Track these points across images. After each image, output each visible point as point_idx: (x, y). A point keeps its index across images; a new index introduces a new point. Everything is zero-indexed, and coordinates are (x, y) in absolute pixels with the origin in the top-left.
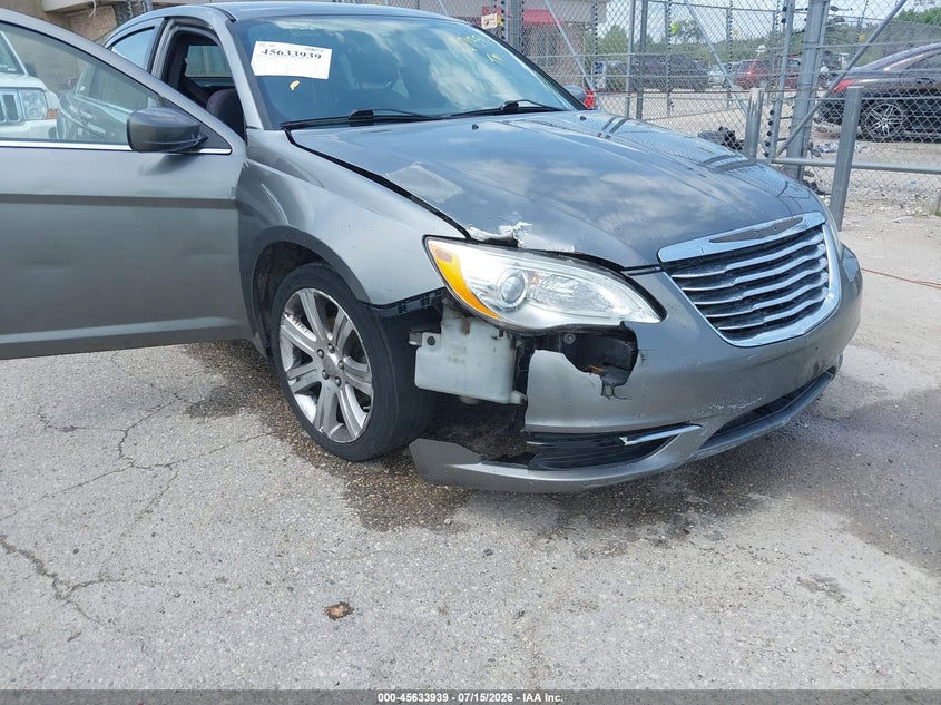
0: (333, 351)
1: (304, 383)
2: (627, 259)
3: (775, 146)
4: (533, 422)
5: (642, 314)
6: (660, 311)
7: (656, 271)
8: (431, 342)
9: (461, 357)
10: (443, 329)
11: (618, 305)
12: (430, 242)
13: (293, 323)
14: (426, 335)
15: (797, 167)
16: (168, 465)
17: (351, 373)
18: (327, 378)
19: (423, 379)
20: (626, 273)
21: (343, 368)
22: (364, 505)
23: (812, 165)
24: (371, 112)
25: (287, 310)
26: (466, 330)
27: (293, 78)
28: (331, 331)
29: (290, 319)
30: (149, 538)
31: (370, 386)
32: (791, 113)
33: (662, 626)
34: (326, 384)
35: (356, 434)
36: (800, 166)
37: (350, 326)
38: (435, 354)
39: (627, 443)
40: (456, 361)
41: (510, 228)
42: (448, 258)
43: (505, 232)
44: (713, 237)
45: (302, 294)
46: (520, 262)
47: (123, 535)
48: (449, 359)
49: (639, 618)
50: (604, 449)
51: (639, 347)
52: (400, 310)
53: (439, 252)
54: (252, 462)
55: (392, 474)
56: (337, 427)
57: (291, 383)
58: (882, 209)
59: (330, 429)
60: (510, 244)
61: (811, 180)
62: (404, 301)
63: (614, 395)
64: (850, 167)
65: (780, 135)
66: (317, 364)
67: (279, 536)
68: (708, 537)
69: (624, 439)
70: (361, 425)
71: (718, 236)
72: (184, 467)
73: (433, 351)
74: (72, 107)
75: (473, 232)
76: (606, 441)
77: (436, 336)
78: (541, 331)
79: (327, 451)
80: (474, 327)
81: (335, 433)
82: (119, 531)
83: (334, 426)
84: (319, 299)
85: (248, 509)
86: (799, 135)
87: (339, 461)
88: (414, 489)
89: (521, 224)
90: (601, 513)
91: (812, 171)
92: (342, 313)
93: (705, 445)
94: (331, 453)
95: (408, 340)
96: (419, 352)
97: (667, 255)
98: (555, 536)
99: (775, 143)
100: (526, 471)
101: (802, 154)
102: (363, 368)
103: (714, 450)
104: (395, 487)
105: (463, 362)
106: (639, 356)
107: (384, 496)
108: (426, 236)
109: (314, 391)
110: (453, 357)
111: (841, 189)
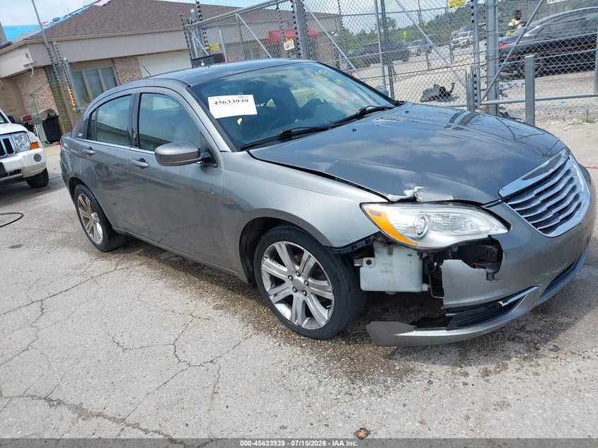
0: (299, 275)
1: (281, 297)
2: (484, 198)
3: (480, 96)
4: (449, 302)
5: (497, 229)
6: (507, 225)
7: (499, 203)
8: (369, 263)
9: (390, 269)
10: (376, 254)
11: (481, 226)
12: (364, 207)
13: (270, 262)
14: (365, 260)
15: (495, 106)
16: (211, 362)
17: (314, 287)
18: (296, 291)
19: (366, 285)
20: (484, 207)
21: (308, 285)
22: (342, 365)
23: (504, 103)
24: (290, 131)
25: (265, 255)
26: (390, 253)
27: (238, 117)
28: (299, 264)
29: (268, 260)
30: (227, 410)
31: (331, 294)
32: (485, 74)
33: (552, 409)
34: (296, 295)
35: (323, 323)
36: (497, 104)
37: (313, 261)
38: (373, 269)
39: (503, 305)
40: (386, 272)
41: (411, 191)
42: (379, 214)
43: (409, 194)
44: (523, 177)
45: (276, 245)
46: (423, 211)
47: (209, 410)
48: (382, 271)
49: (537, 407)
50: (491, 310)
51: (503, 249)
52: (353, 248)
53: (372, 212)
54: (261, 350)
55: (348, 343)
56: (306, 320)
57: (271, 298)
58: (553, 123)
59: (303, 322)
60: (413, 200)
61: (504, 111)
62: (354, 243)
63: (494, 278)
64: (534, 100)
65: (482, 88)
66: (288, 284)
67: (302, 395)
68: (551, 350)
69: (501, 302)
70: (327, 318)
71: (525, 176)
72: (221, 361)
73: (371, 267)
74: (65, 144)
75: (390, 197)
76: (491, 305)
77: (371, 259)
78: (442, 248)
79: (302, 335)
80: (396, 251)
81: (306, 324)
82: (205, 408)
83: (305, 320)
84: (288, 247)
85: (275, 380)
86: (493, 87)
87: (312, 340)
88: (366, 350)
89: (416, 188)
90: (483, 346)
91: (504, 106)
92: (307, 254)
93: (542, 296)
94: (305, 336)
95: (354, 263)
96: (361, 269)
97: (505, 192)
98: (463, 365)
99: (480, 93)
100: (445, 331)
101: (496, 97)
102: (324, 283)
103: (545, 299)
104: (354, 352)
105: (391, 272)
106: (504, 254)
107: (351, 359)
108: (361, 204)
109: (288, 301)
110: (384, 270)
111: (531, 117)
